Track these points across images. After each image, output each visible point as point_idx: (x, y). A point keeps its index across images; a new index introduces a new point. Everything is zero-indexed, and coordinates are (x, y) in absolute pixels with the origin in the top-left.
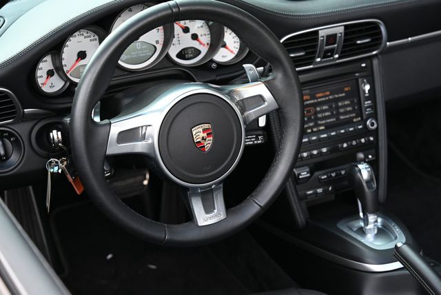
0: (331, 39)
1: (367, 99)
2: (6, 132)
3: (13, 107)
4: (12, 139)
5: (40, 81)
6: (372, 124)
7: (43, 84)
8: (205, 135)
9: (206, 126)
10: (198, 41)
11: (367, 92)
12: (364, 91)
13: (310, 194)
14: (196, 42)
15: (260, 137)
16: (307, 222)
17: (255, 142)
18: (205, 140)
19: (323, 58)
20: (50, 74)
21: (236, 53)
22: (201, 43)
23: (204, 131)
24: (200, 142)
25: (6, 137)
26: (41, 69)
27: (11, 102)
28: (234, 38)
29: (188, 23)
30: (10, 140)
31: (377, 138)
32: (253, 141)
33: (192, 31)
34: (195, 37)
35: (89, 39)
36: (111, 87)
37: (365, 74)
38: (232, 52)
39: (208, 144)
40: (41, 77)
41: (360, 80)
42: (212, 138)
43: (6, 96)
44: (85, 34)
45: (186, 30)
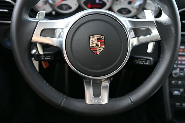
8: (99, 43)
15: (148, 61)
17: (145, 63)
18: (98, 46)
23: (99, 40)
24: (94, 46)
32: (143, 63)
39: (100, 49)
42: (103, 46)
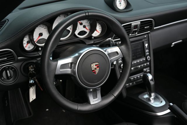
0: (136, 26)
1: (147, 49)
2: (10, 67)
3: (14, 57)
4: (13, 70)
5: (24, 45)
6: (149, 58)
7: (26, 47)
8: (96, 67)
9: (97, 63)
10: (86, 28)
11: (147, 46)
12: (146, 46)
13: (127, 86)
14: (85, 29)
15: (113, 66)
16: (126, 96)
19: (132, 34)
20: (28, 42)
21: (100, 33)
22: (87, 29)
23: (96, 65)
24: (94, 70)
25: (11, 69)
26: (25, 40)
27: (13, 55)
28: (99, 27)
29: (82, 21)
30: (12, 70)
31: (150, 64)
33: (84, 24)
34: (84, 27)
35: (44, 28)
36: (58, 46)
37: (146, 40)
38: (99, 32)
39: (97, 71)
40: (25, 44)
41: (144, 42)
43: (11, 52)
44: (42, 26)
45: (81, 24)
